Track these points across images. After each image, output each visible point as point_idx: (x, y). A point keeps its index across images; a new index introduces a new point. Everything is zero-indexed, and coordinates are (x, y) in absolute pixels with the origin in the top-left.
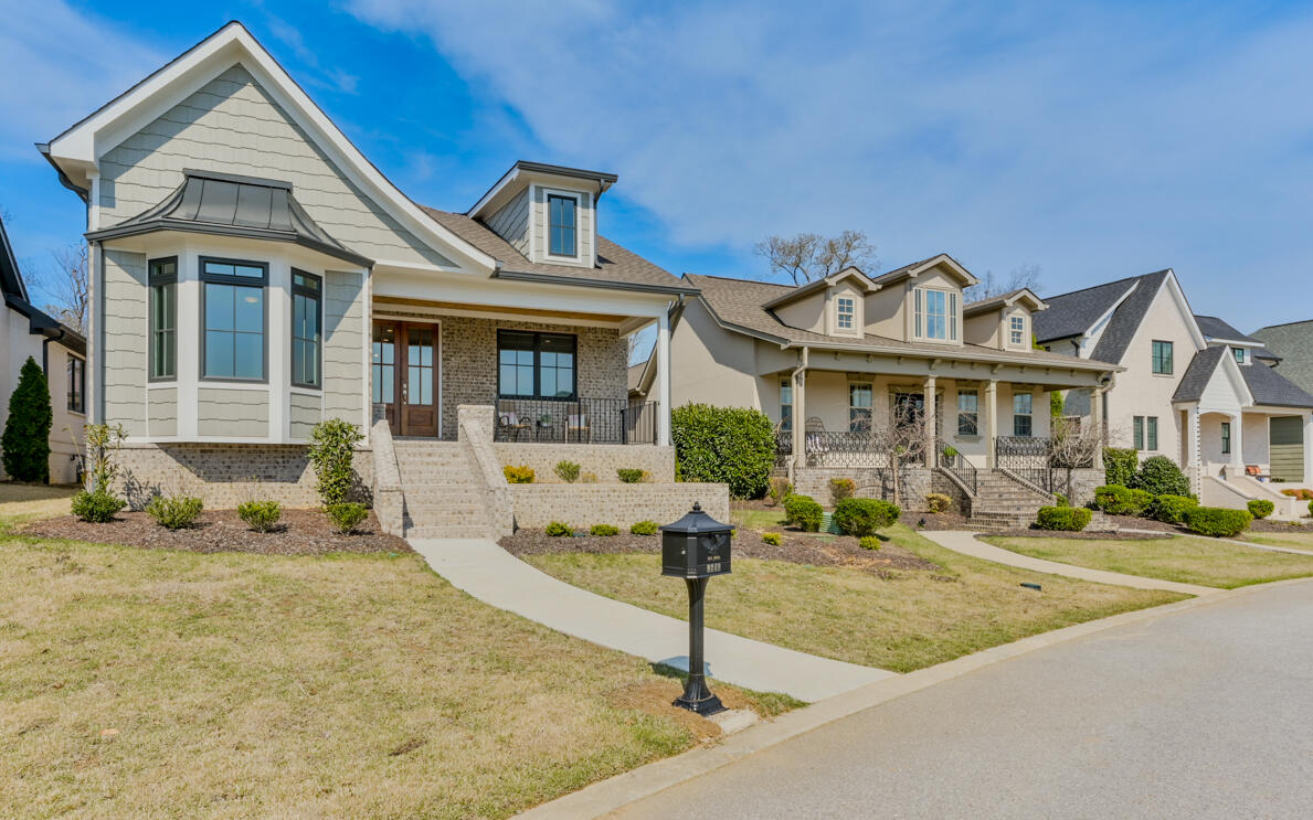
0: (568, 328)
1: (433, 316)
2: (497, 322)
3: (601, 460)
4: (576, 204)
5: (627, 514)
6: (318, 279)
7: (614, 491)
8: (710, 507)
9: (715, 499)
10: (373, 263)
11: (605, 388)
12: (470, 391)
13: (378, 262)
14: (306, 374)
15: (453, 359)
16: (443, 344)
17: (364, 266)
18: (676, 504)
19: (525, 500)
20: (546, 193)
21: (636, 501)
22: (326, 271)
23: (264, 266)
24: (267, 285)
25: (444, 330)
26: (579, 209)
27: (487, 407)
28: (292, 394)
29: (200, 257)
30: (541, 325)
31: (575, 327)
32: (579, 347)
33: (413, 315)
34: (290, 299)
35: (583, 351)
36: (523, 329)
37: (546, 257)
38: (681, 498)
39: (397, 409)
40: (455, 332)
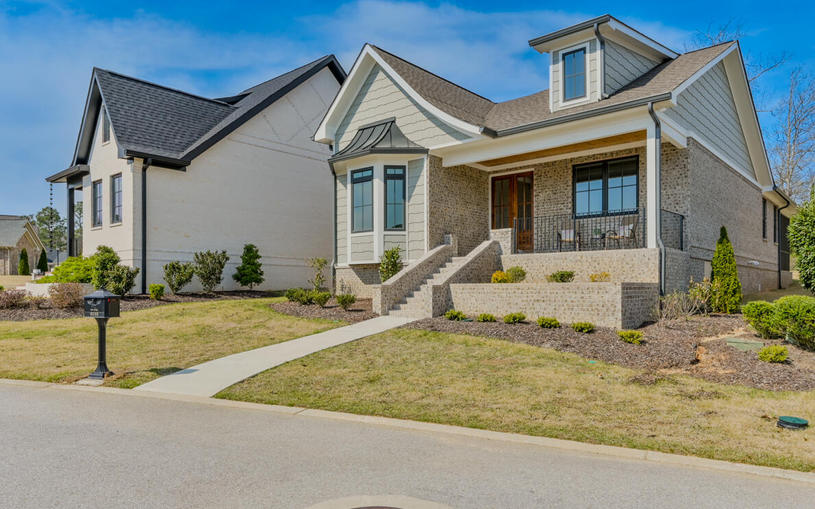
1: (528, 167)
2: (571, 160)
4: (585, 53)
6: (403, 167)
10: (428, 150)
12: (552, 216)
13: (431, 148)
14: (396, 224)
15: (541, 194)
20: (561, 53)
21: (536, 297)
22: (409, 162)
23: (371, 169)
24: (373, 178)
25: (537, 174)
26: (588, 55)
28: (385, 235)
30: (606, 154)
31: (636, 149)
34: (382, 184)
35: (644, 168)
36: (592, 161)
40: (543, 174)
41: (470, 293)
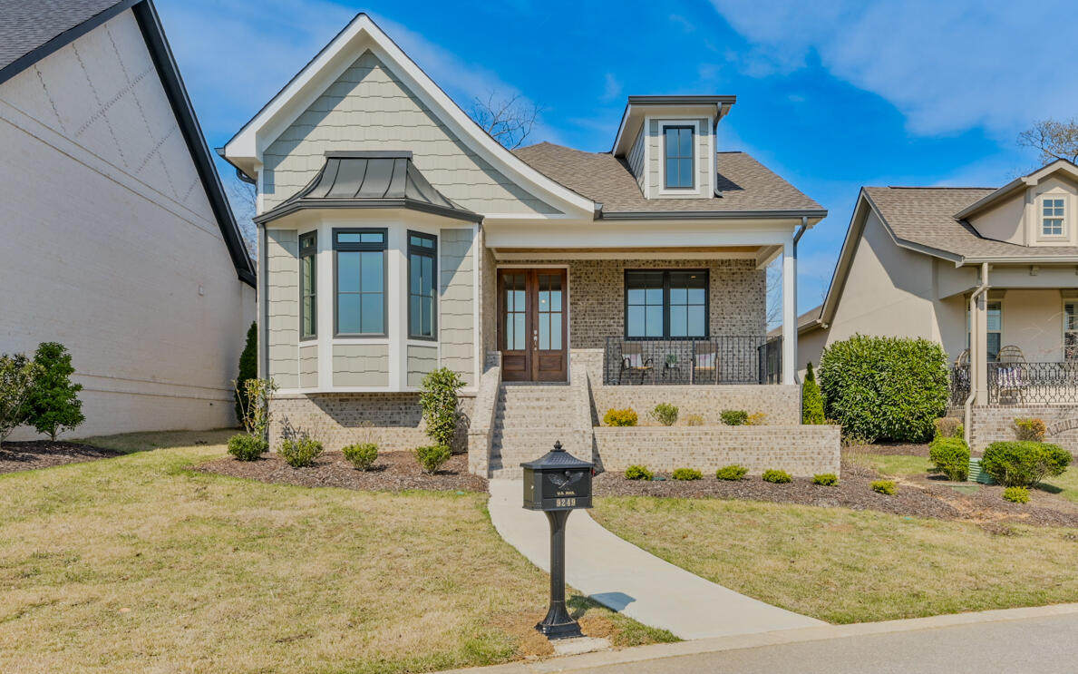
0: (700, 262)
1: (561, 262)
2: (625, 262)
3: (715, 401)
4: (693, 132)
5: (720, 458)
6: (433, 238)
7: (706, 434)
8: (816, 452)
9: (823, 442)
10: (482, 217)
11: (739, 323)
12: (597, 335)
13: (487, 216)
14: (423, 326)
15: (580, 303)
16: (571, 289)
17: (475, 222)
18: (776, 447)
19: (612, 444)
20: (661, 124)
21: (731, 444)
22: (441, 230)
23: (384, 231)
24: (387, 248)
25: (571, 274)
26: (697, 137)
27: (596, 350)
28: (409, 346)
29: (333, 229)
30: (670, 262)
31: (707, 261)
32: (711, 280)
33: (542, 262)
34: (406, 259)
35: (715, 286)
36: (651, 267)
37: (662, 192)
38: (783, 442)
39: (528, 356)
40: (583, 275)
41: (627, 440)
